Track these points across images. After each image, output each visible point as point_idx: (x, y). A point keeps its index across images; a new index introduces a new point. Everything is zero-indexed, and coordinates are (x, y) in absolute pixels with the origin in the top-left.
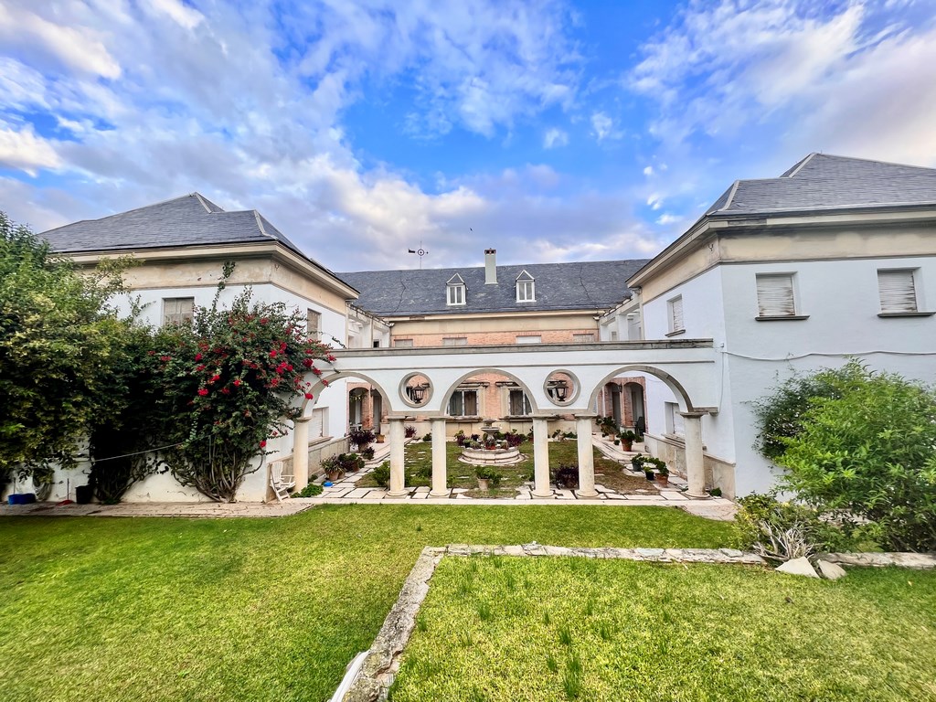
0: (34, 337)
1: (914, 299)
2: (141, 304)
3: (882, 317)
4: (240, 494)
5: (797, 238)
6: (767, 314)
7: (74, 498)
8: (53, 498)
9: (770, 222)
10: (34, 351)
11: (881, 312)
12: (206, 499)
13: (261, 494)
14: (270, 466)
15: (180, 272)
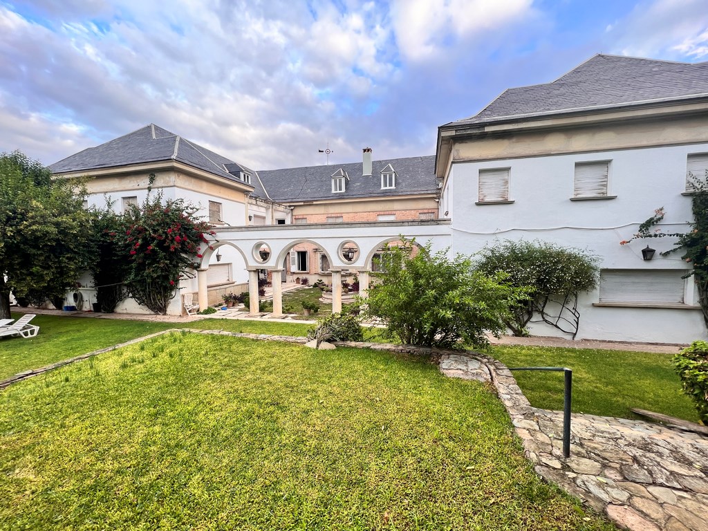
0: (34, 223)
1: (605, 186)
2: (112, 201)
3: (573, 200)
4: (170, 309)
5: (514, 140)
6: (487, 199)
7: (92, 309)
8: (84, 309)
9: (487, 129)
10: (34, 231)
11: (573, 197)
12: (153, 313)
13: (179, 311)
14: (183, 296)
15: (128, 181)
